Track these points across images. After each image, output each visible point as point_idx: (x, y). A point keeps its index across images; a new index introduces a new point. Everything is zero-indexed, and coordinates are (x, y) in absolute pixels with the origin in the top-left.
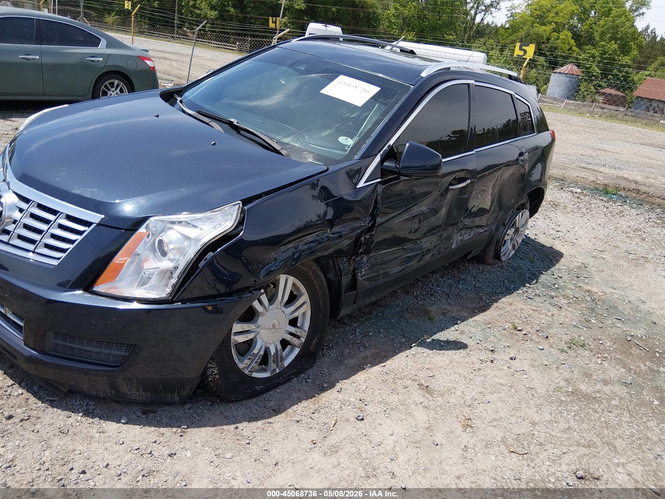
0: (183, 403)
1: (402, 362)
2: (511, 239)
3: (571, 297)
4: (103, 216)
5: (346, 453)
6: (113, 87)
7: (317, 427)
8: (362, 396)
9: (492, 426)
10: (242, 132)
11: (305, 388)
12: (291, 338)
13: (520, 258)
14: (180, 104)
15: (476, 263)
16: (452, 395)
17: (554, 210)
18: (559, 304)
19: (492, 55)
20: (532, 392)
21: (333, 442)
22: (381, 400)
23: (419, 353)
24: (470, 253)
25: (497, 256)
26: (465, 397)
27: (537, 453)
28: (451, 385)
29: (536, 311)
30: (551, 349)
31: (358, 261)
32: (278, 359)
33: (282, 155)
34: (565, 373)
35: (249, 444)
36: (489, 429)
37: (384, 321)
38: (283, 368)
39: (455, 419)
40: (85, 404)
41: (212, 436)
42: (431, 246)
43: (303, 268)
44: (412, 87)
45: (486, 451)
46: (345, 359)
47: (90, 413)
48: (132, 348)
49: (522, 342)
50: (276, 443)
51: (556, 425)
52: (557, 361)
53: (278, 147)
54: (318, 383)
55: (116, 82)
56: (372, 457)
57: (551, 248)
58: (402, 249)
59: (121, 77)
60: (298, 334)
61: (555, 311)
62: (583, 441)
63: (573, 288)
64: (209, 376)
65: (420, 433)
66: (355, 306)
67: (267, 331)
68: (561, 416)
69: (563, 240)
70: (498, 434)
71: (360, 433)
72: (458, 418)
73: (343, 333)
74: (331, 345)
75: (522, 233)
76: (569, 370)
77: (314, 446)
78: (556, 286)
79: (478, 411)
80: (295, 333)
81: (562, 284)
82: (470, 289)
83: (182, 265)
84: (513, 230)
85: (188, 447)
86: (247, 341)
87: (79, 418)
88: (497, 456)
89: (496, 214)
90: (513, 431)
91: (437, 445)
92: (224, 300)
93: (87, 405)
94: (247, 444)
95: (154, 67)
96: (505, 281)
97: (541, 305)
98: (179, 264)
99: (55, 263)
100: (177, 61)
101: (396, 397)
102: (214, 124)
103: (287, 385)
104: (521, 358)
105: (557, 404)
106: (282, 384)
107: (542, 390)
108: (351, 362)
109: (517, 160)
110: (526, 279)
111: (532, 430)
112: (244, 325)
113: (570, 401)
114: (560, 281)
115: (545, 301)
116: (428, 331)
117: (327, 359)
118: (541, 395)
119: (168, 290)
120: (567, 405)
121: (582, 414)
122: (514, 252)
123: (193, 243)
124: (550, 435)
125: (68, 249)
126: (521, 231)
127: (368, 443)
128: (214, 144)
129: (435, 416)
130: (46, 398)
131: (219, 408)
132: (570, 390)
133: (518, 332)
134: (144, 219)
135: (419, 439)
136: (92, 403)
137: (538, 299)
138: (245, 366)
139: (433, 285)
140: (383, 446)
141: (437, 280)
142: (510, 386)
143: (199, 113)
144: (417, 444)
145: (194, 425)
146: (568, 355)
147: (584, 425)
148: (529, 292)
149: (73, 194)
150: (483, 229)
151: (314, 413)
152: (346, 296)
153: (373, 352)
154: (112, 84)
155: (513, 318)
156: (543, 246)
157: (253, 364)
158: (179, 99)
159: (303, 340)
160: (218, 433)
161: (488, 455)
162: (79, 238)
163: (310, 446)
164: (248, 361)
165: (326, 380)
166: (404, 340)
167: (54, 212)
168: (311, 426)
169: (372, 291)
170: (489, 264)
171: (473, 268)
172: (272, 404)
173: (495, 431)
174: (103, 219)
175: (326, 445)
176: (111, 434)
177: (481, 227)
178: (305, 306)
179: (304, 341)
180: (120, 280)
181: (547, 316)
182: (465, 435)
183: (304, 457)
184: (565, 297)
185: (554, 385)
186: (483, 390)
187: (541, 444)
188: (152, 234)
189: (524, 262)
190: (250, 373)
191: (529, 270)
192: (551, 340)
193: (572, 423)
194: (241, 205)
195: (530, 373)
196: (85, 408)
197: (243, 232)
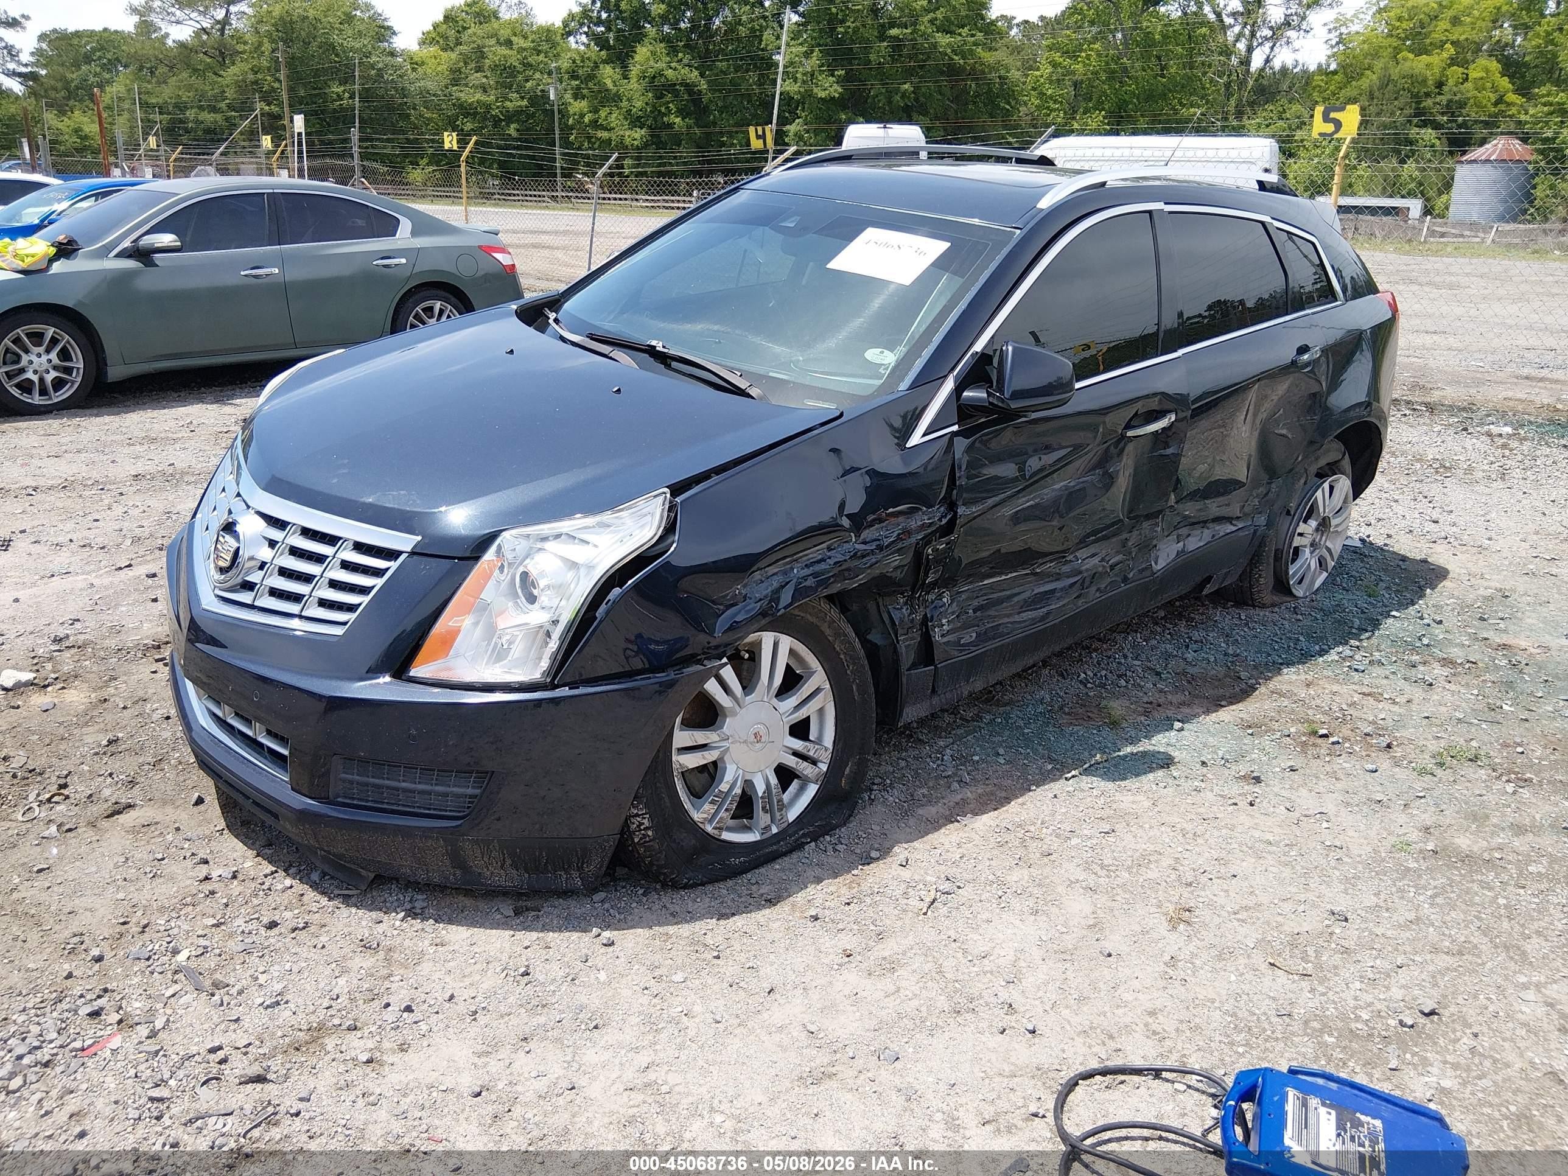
0: (591, 890)
1: (1044, 807)
2: (1312, 545)
3: (1459, 661)
4: (419, 538)
5: (914, 971)
6: (432, 317)
7: (856, 927)
8: (952, 872)
9: (1238, 920)
10: (674, 364)
11: (832, 860)
12: (797, 763)
13: (1344, 588)
14: (554, 325)
15: (1232, 606)
16: (1152, 866)
17: (1439, 478)
18: (1427, 678)
19: (1302, 141)
20: (1339, 854)
21: (886, 954)
22: (991, 877)
23: (1083, 790)
24: (1208, 580)
25: (1282, 587)
26: (1181, 868)
27: (1336, 967)
28: (1152, 848)
29: (1369, 695)
30: (1397, 769)
31: (933, 602)
32: (774, 807)
33: (753, 398)
34: (1424, 816)
35: (718, 957)
36: (1229, 925)
37: (1007, 733)
38: (786, 824)
39: (1153, 910)
40: (408, 899)
41: (647, 946)
42: (1104, 567)
43: (809, 617)
44: (1018, 232)
45: (1219, 966)
46: (918, 807)
47: (416, 914)
48: (485, 776)
49: (1327, 759)
50: (772, 956)
51: (1387, 915)
52: (1407, 793)
53: (742, 384)
54: (858, 851)
55: (438, 305)
56: (966, 977)
57: (1425, 561)
58: (1032, 574)
59: (447, 295)
60: (811, 753)
61: (1417, 693)
62: (1447, 944)
63: (1467, 643)
64: (634, 832)
65: (1074, 935)
66: (935, 700)
67: (744, 746)
68: (1402, 898)
69: (1455, 544)
70: (1249, 935)
71: (945, 937)
72: (1160, 907)
73: (915, 758)
74: (888, 781)
75: (1339, 529)
76: (1433, 809)
77: (847, 959)
78: (1425, 641)
79: (1208, 893)
80: (805, 751)
81: (1441, 637)
82: (1212, 659)
83: (566, 616)
84: (1313, 523)
85: (600, 965)
86: (705, 766)
87: (398, 923)
88: (1242, 974)
89: (1262, 490)
90: (1286, 928)
91: (1110, 955)
92: (649, 678)
93: (410, 901)
94: (715, 957)
95: (513, 265)
96: (1301, 638)
97: (1385, 682)
98: (559, 616)
99: (339, 631)
100: (565, 248)
101: (1026, 872)
102: (617, 354)
103: (795, 856)
104: (1322, 790)
105: (1395, 875)
106: (785, 854)
107: (1361, 849)
108: (931, 811)
109: (1294, 363)
110: (1354, 631)
111: (1328, 926)
112: (695, 733)
113: (1427, 868)
114: (1438, 632)
115: (1394, 673)
116: (1106, 747)
117: (879, 808)
118: (1358, 859)
119: (545, 664)
120: (1420, 876)
121: (1453, 892)
122: (1325, 575)
123: (583, 571)
124: (1371, 933)
125: (360, 605)
126: (1337, 526)
127: (960, 955)
128: (619, 391)
129: (1109, 904)
130: (337, 892)
131: (659, 899)
132: (1429, 848)
133: (1320, 741)
134: (491, 538)
135: (1070, 947)
136: (420, 897)
137: (1377, 671)
138: (705, 816)
139: (1125, 657)
140: (992, 958)
141: (1135, 646)
142: (1287, 845)
143: (592, 337)
144: (1065, 955)
145: (613, 926)
146: (1435, 779)
147: (1453, 914)
148: (1357, 657)
149: (364, 504)
150: (1235, 525)
151: (848, 904)
152: (914, 676)
153: (979, 791)
154: (429, 310)
155: (1310, 712)
156: (1404, 559)
157: (722, 814)
158: (552, 316)
159: (824, 767)
160: (657, 941)
161: (1223, 973)
162: (378, 582)
163: (838, 960)
164: (711, 806)
165: (876, 846)
166: (1050, 767)
167: (331, 540)
168: (840, 926)
169: (972, 666)
170: (1263, 606)
171: (1225, 617)
172: (764, 889)
173: (1243, 930)
174: (419, 542)
175: (872, 958)
176: (456, 947)
177: (1229, 520)
178: (821, 695)
179: (825, 769)
180: (457, 656)
181: (1394, 703)
182: (1173, 937)
183: (828, 979)
184: (1447, 662)
185: (1393, 839)
186: (1223, 854)
187: (1346, 951)
188: (509, 564)
189: (1351, 597)
190: (716, 832)
191: (1363, 612)
192: (1398, 752)
193: (1426, 911)
194: (668, 495)
195: (1339, 819)
196: (408, 906)
197: (675, 545)
